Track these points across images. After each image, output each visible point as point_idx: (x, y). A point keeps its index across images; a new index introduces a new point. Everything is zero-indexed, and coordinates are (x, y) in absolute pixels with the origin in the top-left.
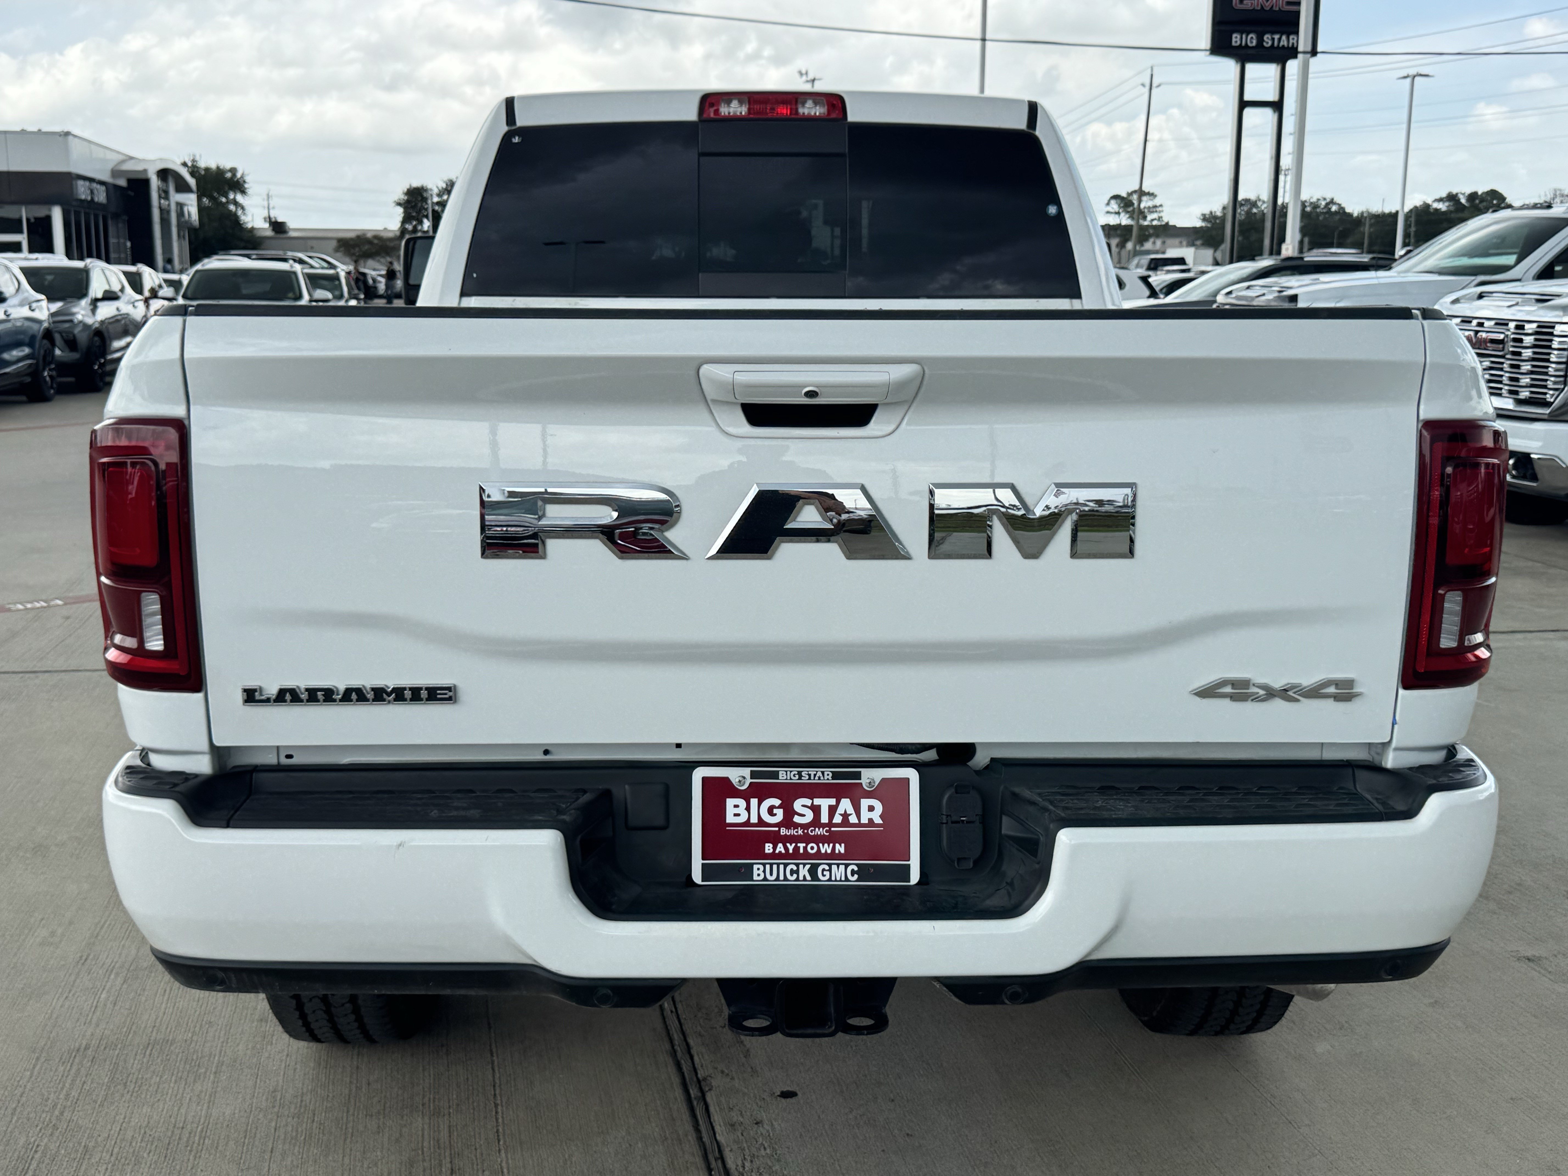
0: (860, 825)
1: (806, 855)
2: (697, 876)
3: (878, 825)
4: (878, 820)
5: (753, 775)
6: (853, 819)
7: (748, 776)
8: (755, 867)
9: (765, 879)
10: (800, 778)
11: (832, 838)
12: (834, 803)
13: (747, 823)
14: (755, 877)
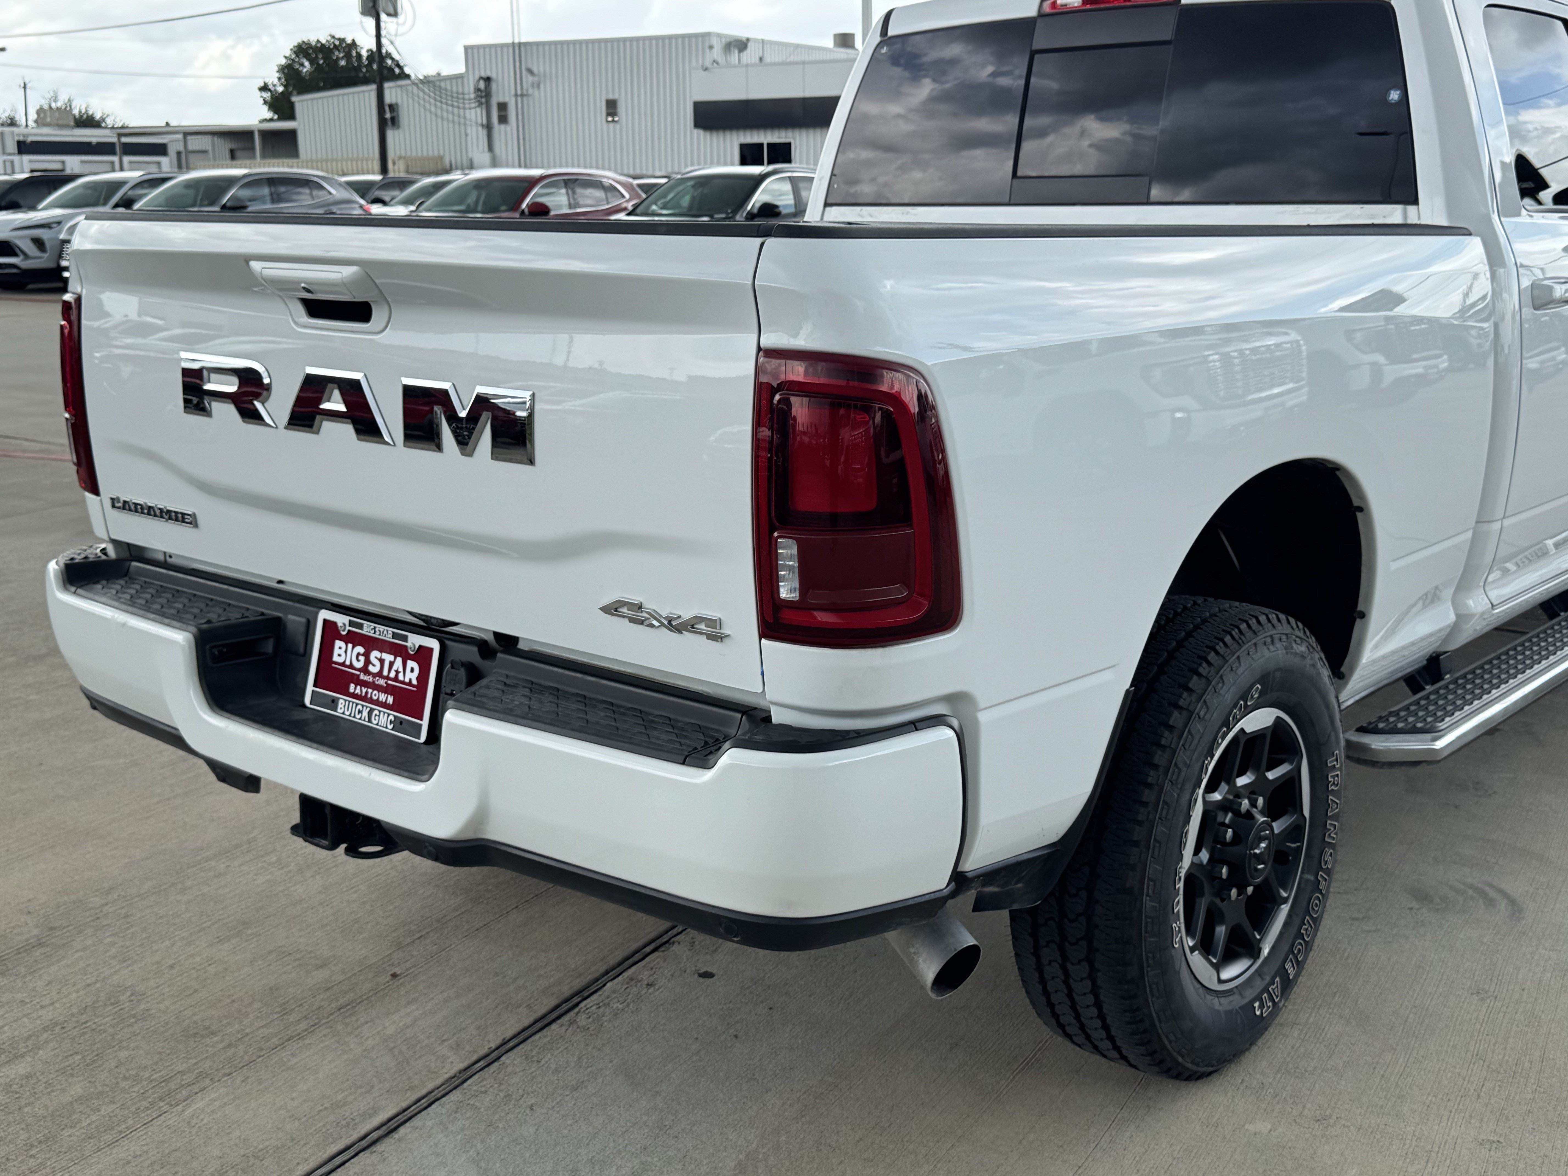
0: (403, 682)
1: (372, 701)
2: (307, 700)
3: (413, 686)
4: (415, 682)
5: (351, 624)
6: (401, 677)
7: (347, 623)
8: (341, 701)
9: (343, 713)
10: (375, 633)
11: (386, 690)
12: (392, 660)
13: (343, 664)
14: (339, 710)
